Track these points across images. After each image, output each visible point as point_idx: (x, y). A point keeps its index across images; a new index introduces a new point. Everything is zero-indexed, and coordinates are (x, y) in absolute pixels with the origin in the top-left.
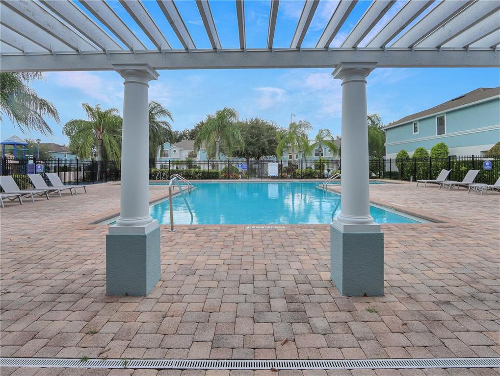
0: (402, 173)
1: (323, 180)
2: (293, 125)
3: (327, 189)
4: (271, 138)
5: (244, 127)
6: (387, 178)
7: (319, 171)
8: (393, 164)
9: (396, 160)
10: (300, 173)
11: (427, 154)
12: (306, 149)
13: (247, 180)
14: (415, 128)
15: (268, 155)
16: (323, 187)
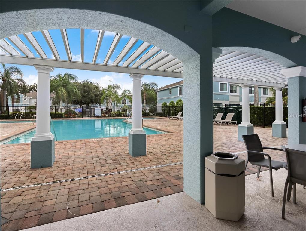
0: (164, 113)
1: (126, 117)
2: (110, 86)
3: (128, 122)
4: (96, 93)
5: (79, 86)
6: (157, 116)
7: (124, 113)
8: (161, 109)
9: (162, 107)
10: (114, 114)
11: (174, 104)
12: (118, 100)
13: (82, 118)
14: (170, 92)
15: (94, 103)
16: (126, 121)
